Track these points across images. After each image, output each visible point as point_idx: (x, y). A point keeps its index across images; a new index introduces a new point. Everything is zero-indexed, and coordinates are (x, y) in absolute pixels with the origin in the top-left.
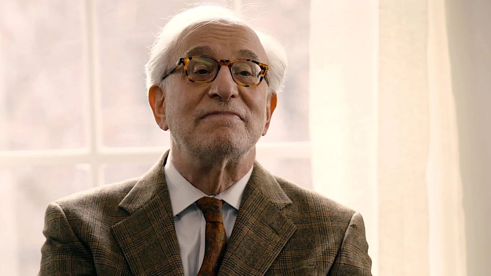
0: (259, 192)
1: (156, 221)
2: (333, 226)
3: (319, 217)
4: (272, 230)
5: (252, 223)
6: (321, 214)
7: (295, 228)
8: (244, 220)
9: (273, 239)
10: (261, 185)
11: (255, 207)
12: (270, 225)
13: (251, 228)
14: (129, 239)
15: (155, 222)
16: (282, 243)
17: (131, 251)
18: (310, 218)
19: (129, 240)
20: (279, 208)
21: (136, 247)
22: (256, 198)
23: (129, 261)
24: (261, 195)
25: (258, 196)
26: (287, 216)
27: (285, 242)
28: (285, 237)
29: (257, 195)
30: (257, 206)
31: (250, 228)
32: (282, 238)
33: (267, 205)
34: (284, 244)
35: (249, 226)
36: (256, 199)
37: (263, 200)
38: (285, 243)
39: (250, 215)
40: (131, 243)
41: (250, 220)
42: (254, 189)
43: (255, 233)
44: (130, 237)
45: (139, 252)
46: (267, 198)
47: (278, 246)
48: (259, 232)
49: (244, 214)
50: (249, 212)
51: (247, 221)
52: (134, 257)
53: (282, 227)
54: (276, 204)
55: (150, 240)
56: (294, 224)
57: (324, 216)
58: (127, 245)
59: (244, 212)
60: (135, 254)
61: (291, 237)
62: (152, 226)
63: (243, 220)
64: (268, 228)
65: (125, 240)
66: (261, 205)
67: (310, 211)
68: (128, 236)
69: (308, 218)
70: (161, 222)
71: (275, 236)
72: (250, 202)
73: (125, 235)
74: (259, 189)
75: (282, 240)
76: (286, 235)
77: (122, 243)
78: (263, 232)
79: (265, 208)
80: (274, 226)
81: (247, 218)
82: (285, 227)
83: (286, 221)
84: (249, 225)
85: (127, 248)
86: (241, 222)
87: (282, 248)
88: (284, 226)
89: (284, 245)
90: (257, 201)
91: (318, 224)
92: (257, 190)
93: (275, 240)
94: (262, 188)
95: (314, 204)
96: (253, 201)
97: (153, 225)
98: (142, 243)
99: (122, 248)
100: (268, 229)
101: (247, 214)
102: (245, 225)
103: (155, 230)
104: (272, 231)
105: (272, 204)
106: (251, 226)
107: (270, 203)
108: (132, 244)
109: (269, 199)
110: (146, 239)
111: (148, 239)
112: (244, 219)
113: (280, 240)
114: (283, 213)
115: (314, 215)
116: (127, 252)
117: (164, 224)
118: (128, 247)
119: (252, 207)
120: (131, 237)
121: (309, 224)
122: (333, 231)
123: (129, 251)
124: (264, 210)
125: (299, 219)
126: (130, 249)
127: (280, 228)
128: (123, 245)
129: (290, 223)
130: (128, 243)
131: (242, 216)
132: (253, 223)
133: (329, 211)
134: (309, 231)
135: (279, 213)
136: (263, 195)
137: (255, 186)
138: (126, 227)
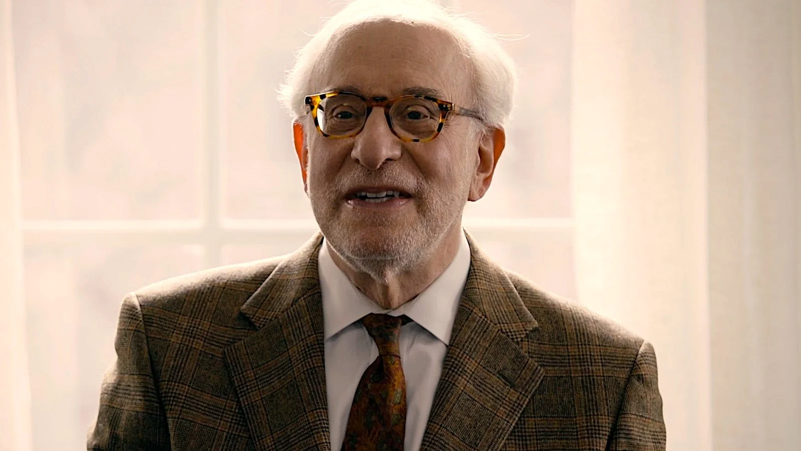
0: (480, 315)
1: (295, 344)
2: (605, 374)
3: (583, 355)
4: (503, 380)
5: (471, 371)
6: (586, 352)
7: (542, 374)
8: (458, 367)
9: (506, 396)
10: (483, 301)
11: (475, 343)
12: (501, 372)
13: (470, 379)
14: (250, 373)
15: (293, 346)
16: (521, 403)
17: (251, 394)
20: (515, 340)
21: (260, 387)
22: (476, 326)
23: (246, 411)
24: (484, 320)
25: (479, 323)
26: (529, 353)
27: (525, 400)
28: (526, 392)
29: (477, 321)
30: (478, 339)
31: (468, 379)
32: (521, 393)
33: (495, 336)
34: (524, 403)
35: (467, 376)
36: (477, 328)
37: (487, 328)
38: (526, 403)
39: (468, 357)
40: (252, 380)
41: (467, 366)
42: (472, 311)
43: (478, 387)
45: (264, 396)
46: (496, 324)
47: (514, 407)
48: (482, 386)
49: (458, 356)
50: (465, 352)
51: (463, 369)
52: (254, 404)
53: (521, 373)
54: (509, 334)
55: (282, 378)
56: (541, 366)
57: (590, 355)
58: (246, 383)
59: (457, 353)
60: (257, 399)
61: (536, 390)
62: (289, 353)
63: (455, 368)
64: (498, 377)
65: (245, 374)
66: (484, 337)
67: (569, 344)
68: (250, 368)
69: (564, 356)
70: (303, 348)
71: (509, 390)
72: (466, 334)
73: (244, 366)
74: (479, 310)
75: (520, 398)
76: (527, 387)
77: (239, 380)
78: (489, 386)
79: (491, 343)
80: (507, 373)
81: (462, 363)
82: (525, 373)
83: (527, 362)
84: (467, 374)
85: (245, 388)
86: (453, 371)
87: (521, 412)
88: (524, 371)
89: (524, 406)
90: (479, 331)
91: (582, 370)
92: (477, 312)
93: (509, 398)
94: (485, 307)
95: (576, 329)
96: (472, 332)
97: (290, 351)
98: (270, 382)
99: (238, 388)
100: (497, 380)
101: (462, 355)
102: (459, 375)
103: (291, 360)
104: (504, 383)
105: (504, 333)
106: (469, 376)
107: (500, 332)
108: (255, 381)
109: (498, 325)
110: (277, 374)
111: (280, 376)
113: (518, 398)
114: (523, 348)
115: (575, 352)
116: (245, 395)
117: (308, 353)
118: (247, 386)
119: (470, 343)
120: (254, 370)
121: (566, 368)
122: (605, 387)
123: (249, 393)
124: (489, 346)
125: (549, 357)
126: (249, 390)
127: (517, 376)
128: (240, 383)
129: (534, 365)
130: (247, 380)
131: (453, 360)
132: (473, 370)
133: (599, 345)
134: (565, 382)
135: (515, 350)
136: (488, 319)
137: (474, 306)
138: (247, 352)
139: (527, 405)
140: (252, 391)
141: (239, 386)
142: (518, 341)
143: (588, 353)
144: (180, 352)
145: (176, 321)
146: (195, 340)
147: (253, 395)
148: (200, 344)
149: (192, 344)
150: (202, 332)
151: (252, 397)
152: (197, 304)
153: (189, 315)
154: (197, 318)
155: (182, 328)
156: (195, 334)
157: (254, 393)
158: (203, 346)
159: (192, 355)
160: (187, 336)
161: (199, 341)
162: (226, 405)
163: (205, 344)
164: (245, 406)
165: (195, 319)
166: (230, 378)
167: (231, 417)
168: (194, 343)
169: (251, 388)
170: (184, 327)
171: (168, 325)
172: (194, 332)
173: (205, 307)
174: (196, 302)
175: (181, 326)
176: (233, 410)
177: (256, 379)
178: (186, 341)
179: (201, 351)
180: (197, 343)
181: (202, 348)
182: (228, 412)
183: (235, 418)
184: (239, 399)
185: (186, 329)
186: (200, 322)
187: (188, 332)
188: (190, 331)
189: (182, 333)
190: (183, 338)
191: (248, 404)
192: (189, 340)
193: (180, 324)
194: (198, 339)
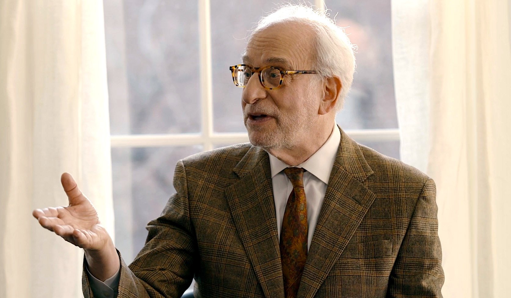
0: (343, 170)
1: (258, 185)
2: (406, 197)
3: (396, 187)
4: (355, 201)
5: (338, 198)
6: (398, 185)
7: (375, 197)
8: (331, 197)
9: (356, 209)
10: (345, 163)
11: (340, 184)
12: (353, 197)
13: (337, 202)
15: (257, 187)
16: (364, 212)
17: (237, 210)
18: (389, 188)
19: (237, 200)
20: (361, 181)
21: (241, 206)
22: (341, 176)
23: (235, 218)
24: (345, 172)
25: (343, 174)
26: (369, 187)
27: (366, 210)
28: (366, 206)
29: (341, 173)
30: (342, 182)
31: (336, 202)
32: (364, 207)
33: (351, 180)
34: (365, 212)
35: (336, 201)
37: (347, 176)
38: (366, 212)
39: (337, 191)
41: (336, 195)
42: (339, 168)
43: (341, 206)
44: (238, 198)
45: (244, 211)
46: (351, 174)
47: (361, 214)
48: (344, 205)
49: (331, 191)
50: (335, 189)
51: (334, 197)
52: (239, 214)
53: (364, 197)
54: (358, 178)
55: (253, 202)
56: (374, 193)
57: (400, 187)
58: (235, 204)
59: (331, 190)
60: (240, 212)
61: (372, 205)
63: (330, 197)
64: (352, 200)
65: (234, 200)
66: (345, 181)
67: (389, 182)
69: (386, 188)
70: (262, 187)
71: (358, 206)
72: (336, 179)
73: (234, 197)
74: (343, 167)
75: (363, 209)
76: (367, 204)
77: (231, 203)
78: (347, 205)
79: (349, 183)
80: (357, 198)
81: (333, 194)
82: (366, 197)
83: (367, 192)
84: (336, 200)
85: (234, 207)
86: (329, 199)
87: (364, 216)
88: (365, 196)
89: (365, 213)
90: (342, 178)
91: (395, 195)
92: (341, 169)
93: (358, 210)
94: (346, 166)
95: (393, 174)
96: (339, 179)
97: (256, 189)
98: (247, 204)
99: (231, 207)
100: (352, 201)
101: (334, 190)
102: (332, 200)
103: (257, 193)
104: (356, 203)
105: (355, 178)
106: (337, 200)
107: (353, 178)
110: (250, 200)
111: (252, 201)
112: (331, 195)
113: (363, 210)
114: (365, 185)
115: (392, 186)
116: (234, 210)
117: (264, 190)
118: (235, 206)
119: (338, 184)
121: (387, 194)
122: (406, 203)
123: (236, 209)
124: (348, 185)
125: (379, 188)
126: (236, 208)
127: (362, 199)
129: (371, 193)
130: (235, 203)
131: (329, 193)
132: (339, 197)
133: (404, 182)
134: (387, 201)
135: (361, 186)
136: (347, 172)
137: (340, 166)
138: (235, 190)
139: (367, 213)
140: (238, 208)
141: (231, 206)
142: (362, 182)
143: (399, 186)
144: (203, 189)
145: (201, 174)
146: (211, 184)
147: (238, 210)
148: (213, 186)
149: (209, 185)
150: (214, 180)
151: (238, 211)
152: (212, 166)
153: (208, 171)
154: (212, 173)
155: (204, 178)
156: (211, 181)
157: (239, 209)
158: (214, 186)
159: (209, 190)
160: (207, 182)
161: (212, 184)
162: (225, 215)
163: (215, 186)
164: (234, 215)
165: (211, 174)
166: (227, 202)
167: (227, 220)
168: (210, 185)
169: (237, 207)
170: (205, 177)
171: (198, 176)
172: (210, 180)
173: (216, 168)
174: (211, 165)
175: (204, 177)
176: (229, 217)
177: (239, 203)
178: (206, 184)
179: (213, 189)
180: (211, 185)
181: (214, 187)
182: (226, 218)
183: (229, 220)
184: (231, 212)
185: (206, 178)
186: (213, 175)
187: (207, 180)
188: (208, 180)
189: (204, 180)
190: (204, 183)
191: (236, 215)
192: (208, 184)
193: (203, 176)
194: (212, 183)
